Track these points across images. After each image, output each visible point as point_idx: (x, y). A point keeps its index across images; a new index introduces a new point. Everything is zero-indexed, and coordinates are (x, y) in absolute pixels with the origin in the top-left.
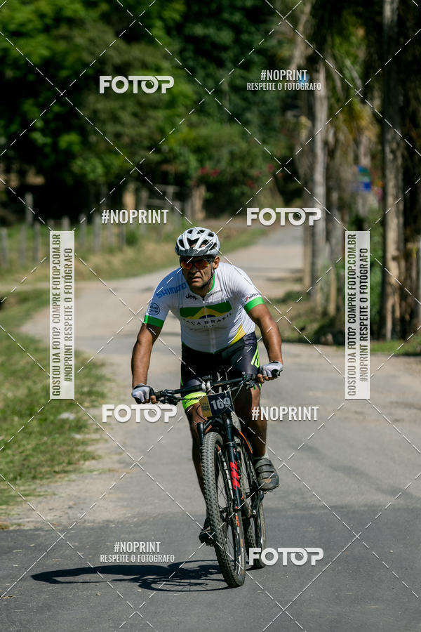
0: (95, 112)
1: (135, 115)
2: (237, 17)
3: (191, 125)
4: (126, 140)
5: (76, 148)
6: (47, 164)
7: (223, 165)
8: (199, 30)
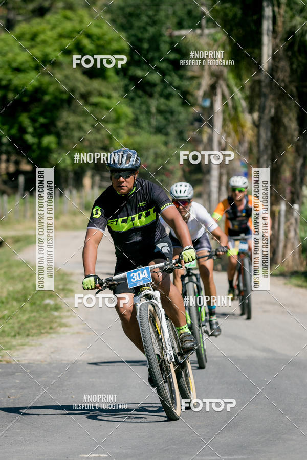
0: (67, 123)
1: (93, 126)
2: (164, 66)
3: (130, 135)
4: (86, 143)
5: (53, 146)
6: (35, 155)
7: (150, 161)
8: (139, 73)
